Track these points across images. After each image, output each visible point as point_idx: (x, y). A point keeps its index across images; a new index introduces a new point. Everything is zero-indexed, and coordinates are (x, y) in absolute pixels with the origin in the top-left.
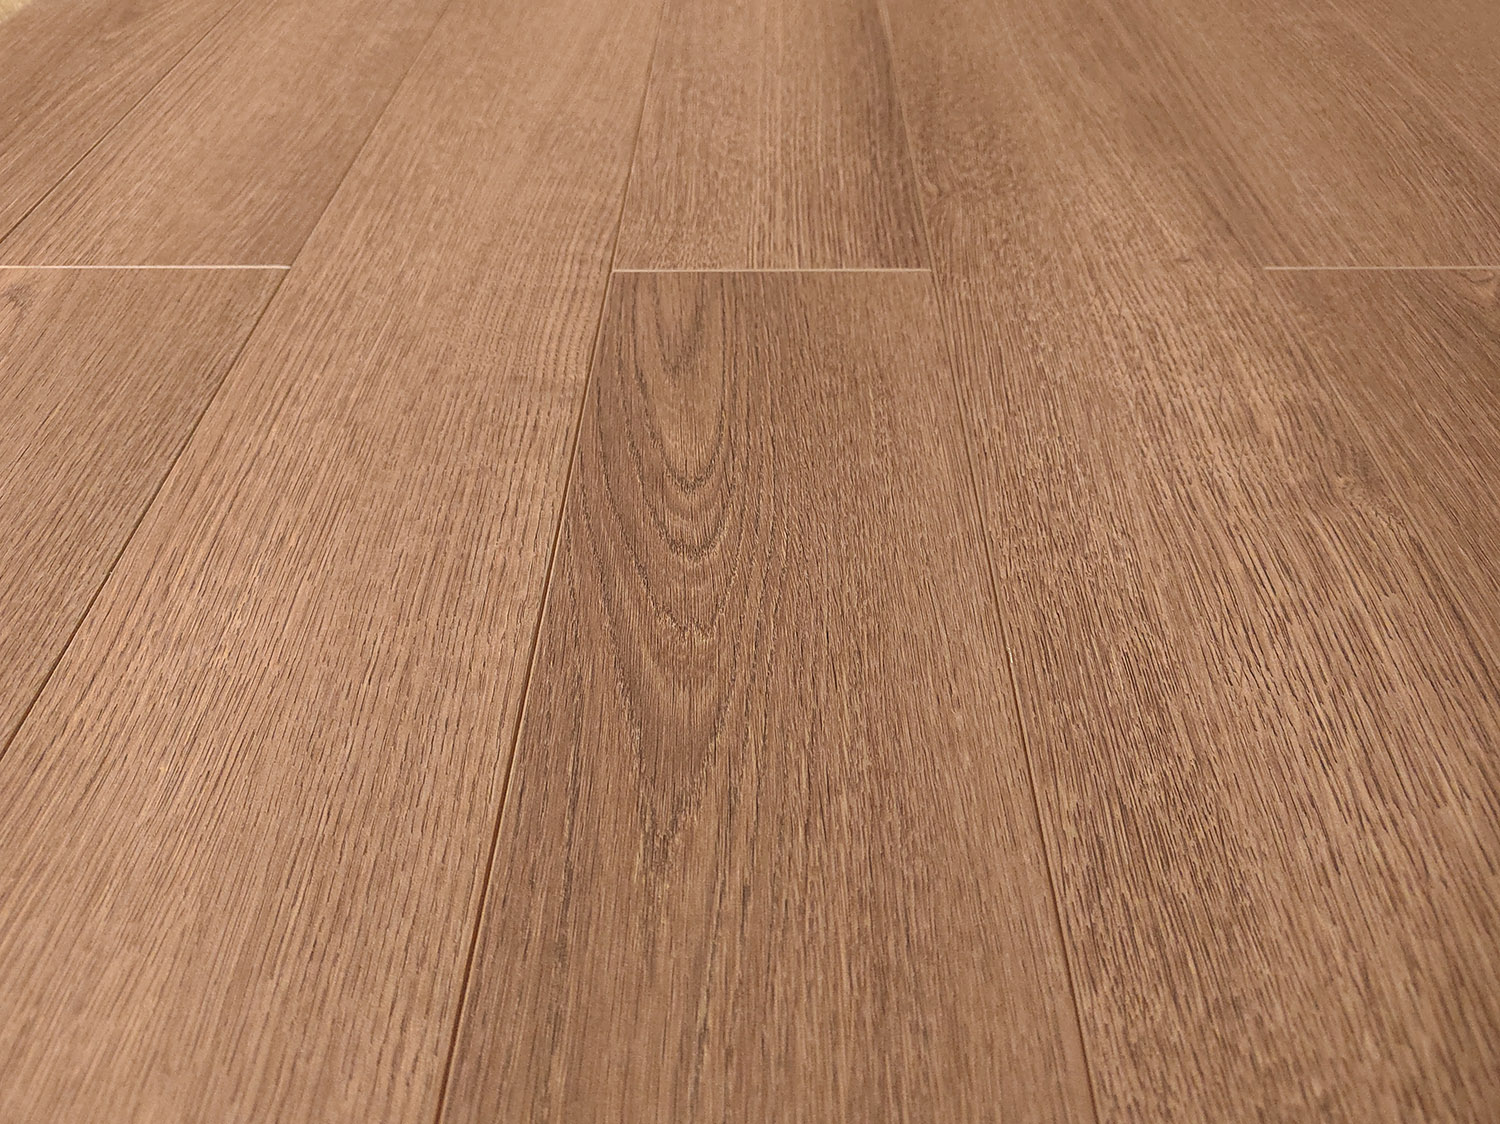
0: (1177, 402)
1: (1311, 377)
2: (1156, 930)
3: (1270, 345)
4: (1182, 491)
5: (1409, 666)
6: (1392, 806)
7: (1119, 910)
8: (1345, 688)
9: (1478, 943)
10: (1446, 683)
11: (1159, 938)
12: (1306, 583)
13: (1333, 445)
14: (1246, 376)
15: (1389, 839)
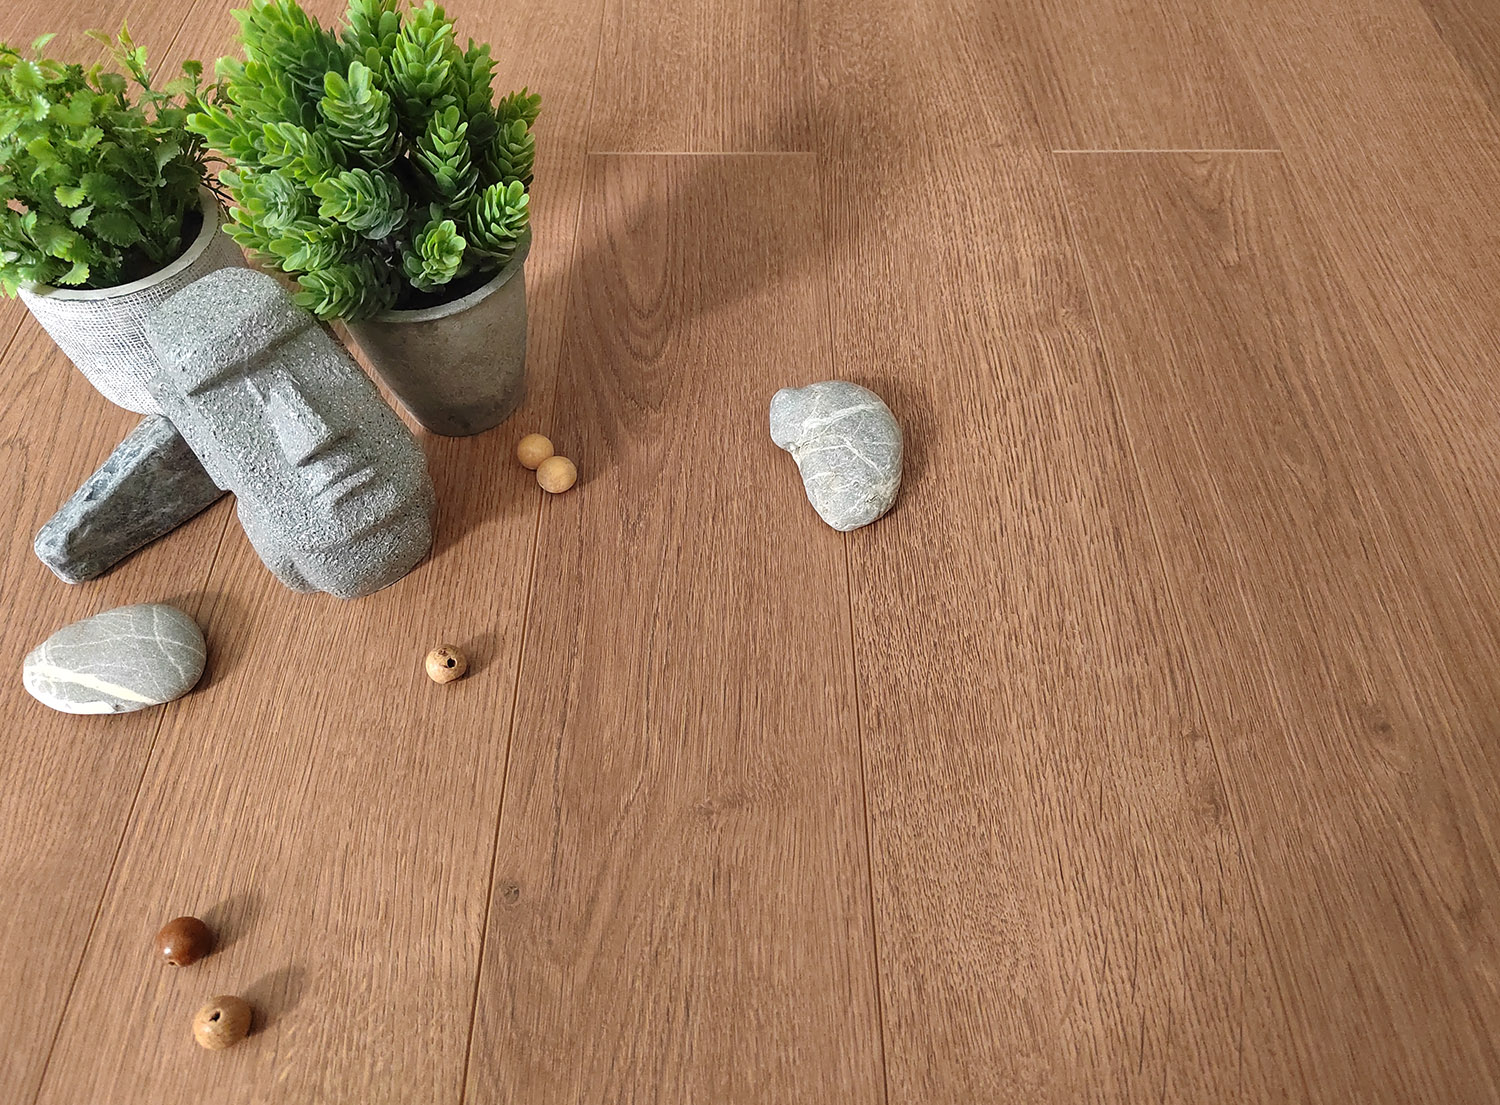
0: (971, 256)
1: (1063, 238)
2: (898, 564)
3: (1041, 214)
4: (962, 318)
5: (1073, 425)
6: (1041, 502)
7: (879, 555)
8: (1031, 438)
9: (1067, 568)
10: (1091, 435)
11: (899, 569)
12: (1024, 377)
13: (1065, 286)
14: (1020, 237)
15: (1035, 520)
